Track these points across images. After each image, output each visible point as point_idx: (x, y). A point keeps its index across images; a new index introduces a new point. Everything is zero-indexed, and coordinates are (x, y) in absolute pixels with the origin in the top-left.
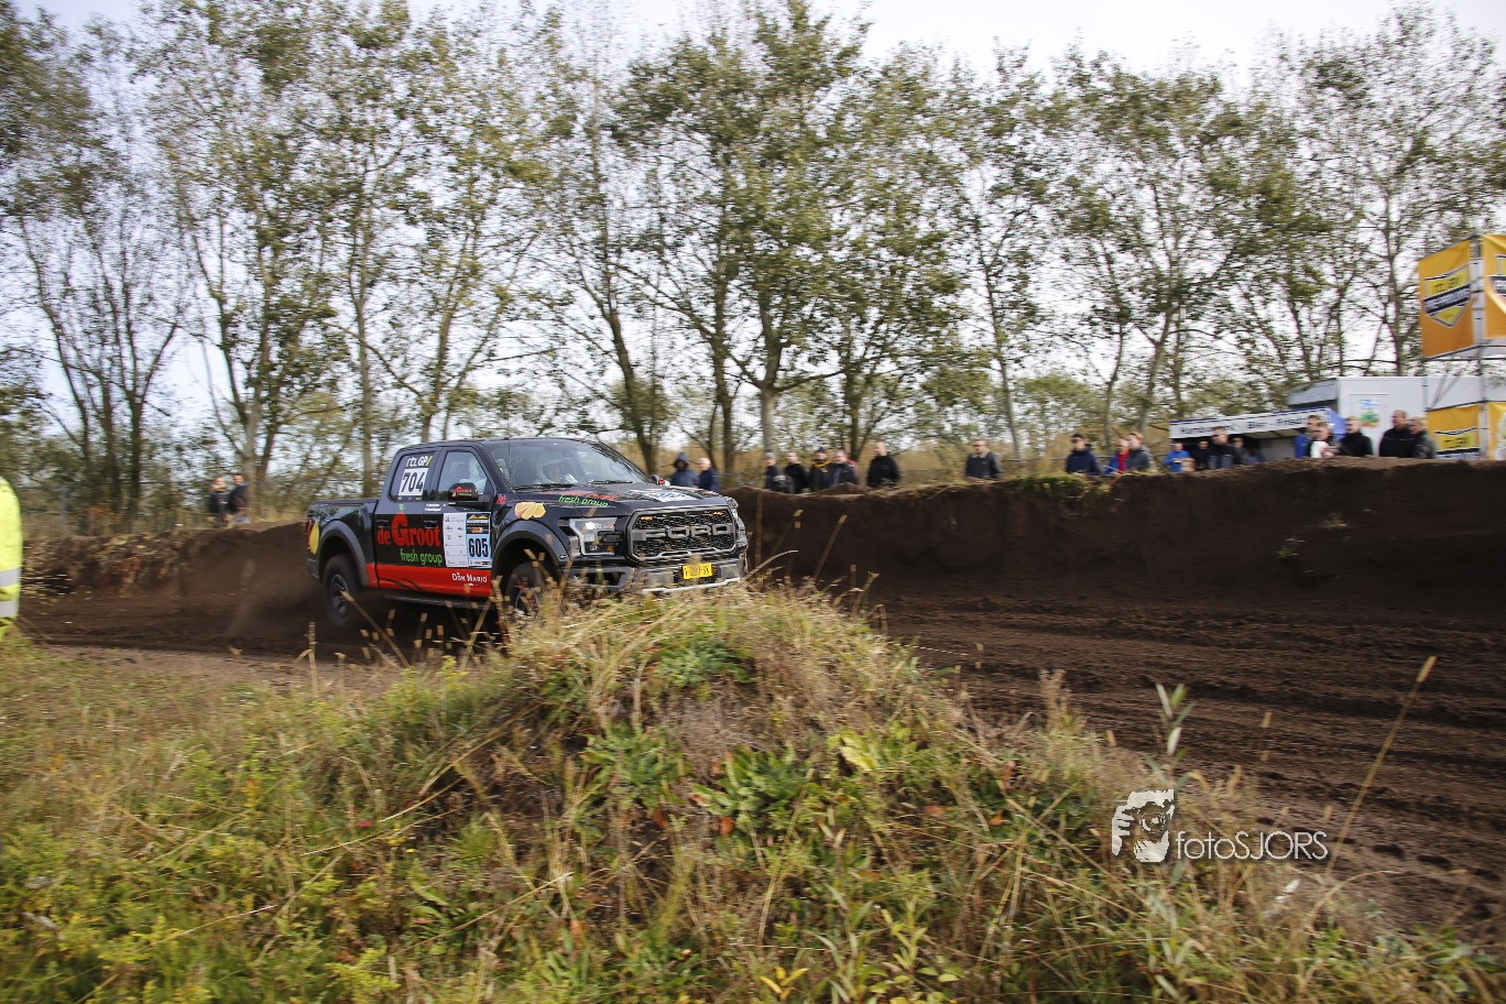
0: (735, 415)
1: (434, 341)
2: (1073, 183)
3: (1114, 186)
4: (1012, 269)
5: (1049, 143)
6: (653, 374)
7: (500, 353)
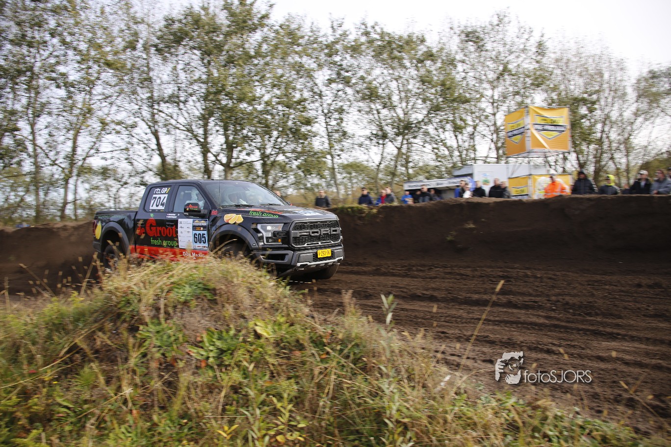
1: (70, 144)
2: (362, 78)
3: (380, 80)
4: (336, 115)
5: (353, 61)
6: (175, 160)
7: (102, 149)
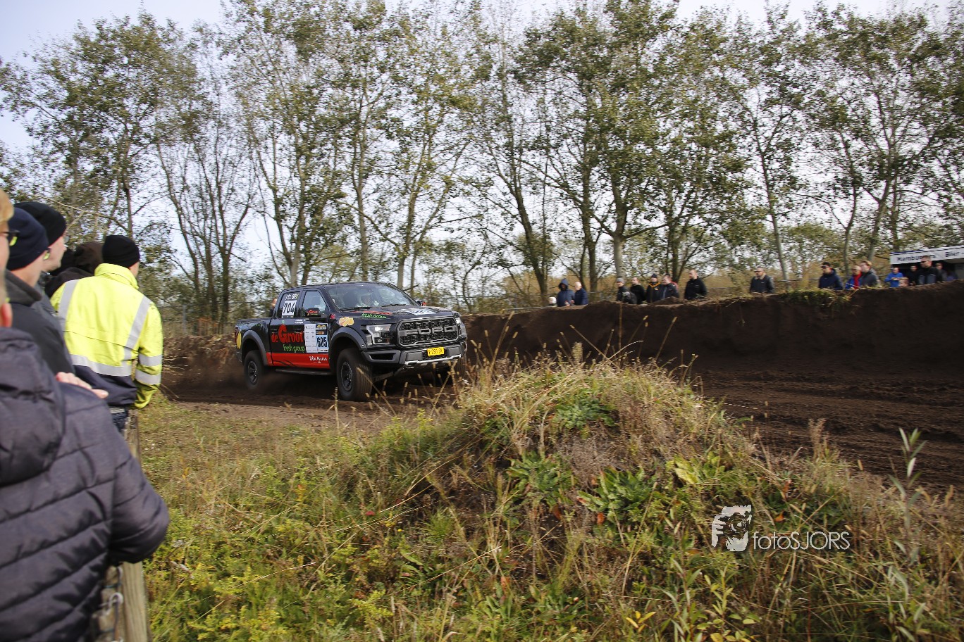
0: (597, 254)
1: (405, 212)
2: (820, 94)
3: (849, 95)
4: (780, 154)
5: (803, 69)
6: (544, 229)
7: (446, 217)
